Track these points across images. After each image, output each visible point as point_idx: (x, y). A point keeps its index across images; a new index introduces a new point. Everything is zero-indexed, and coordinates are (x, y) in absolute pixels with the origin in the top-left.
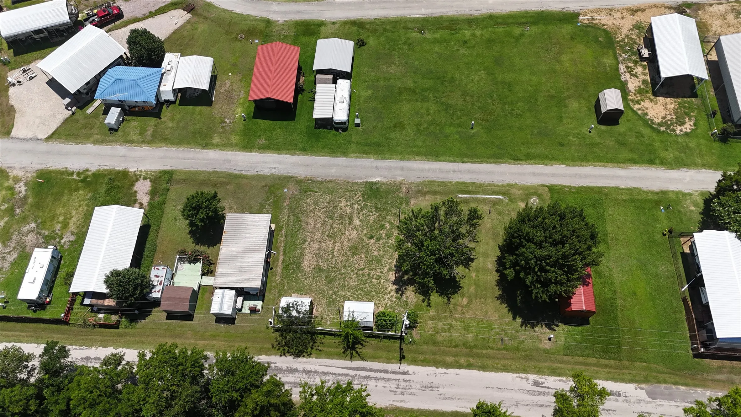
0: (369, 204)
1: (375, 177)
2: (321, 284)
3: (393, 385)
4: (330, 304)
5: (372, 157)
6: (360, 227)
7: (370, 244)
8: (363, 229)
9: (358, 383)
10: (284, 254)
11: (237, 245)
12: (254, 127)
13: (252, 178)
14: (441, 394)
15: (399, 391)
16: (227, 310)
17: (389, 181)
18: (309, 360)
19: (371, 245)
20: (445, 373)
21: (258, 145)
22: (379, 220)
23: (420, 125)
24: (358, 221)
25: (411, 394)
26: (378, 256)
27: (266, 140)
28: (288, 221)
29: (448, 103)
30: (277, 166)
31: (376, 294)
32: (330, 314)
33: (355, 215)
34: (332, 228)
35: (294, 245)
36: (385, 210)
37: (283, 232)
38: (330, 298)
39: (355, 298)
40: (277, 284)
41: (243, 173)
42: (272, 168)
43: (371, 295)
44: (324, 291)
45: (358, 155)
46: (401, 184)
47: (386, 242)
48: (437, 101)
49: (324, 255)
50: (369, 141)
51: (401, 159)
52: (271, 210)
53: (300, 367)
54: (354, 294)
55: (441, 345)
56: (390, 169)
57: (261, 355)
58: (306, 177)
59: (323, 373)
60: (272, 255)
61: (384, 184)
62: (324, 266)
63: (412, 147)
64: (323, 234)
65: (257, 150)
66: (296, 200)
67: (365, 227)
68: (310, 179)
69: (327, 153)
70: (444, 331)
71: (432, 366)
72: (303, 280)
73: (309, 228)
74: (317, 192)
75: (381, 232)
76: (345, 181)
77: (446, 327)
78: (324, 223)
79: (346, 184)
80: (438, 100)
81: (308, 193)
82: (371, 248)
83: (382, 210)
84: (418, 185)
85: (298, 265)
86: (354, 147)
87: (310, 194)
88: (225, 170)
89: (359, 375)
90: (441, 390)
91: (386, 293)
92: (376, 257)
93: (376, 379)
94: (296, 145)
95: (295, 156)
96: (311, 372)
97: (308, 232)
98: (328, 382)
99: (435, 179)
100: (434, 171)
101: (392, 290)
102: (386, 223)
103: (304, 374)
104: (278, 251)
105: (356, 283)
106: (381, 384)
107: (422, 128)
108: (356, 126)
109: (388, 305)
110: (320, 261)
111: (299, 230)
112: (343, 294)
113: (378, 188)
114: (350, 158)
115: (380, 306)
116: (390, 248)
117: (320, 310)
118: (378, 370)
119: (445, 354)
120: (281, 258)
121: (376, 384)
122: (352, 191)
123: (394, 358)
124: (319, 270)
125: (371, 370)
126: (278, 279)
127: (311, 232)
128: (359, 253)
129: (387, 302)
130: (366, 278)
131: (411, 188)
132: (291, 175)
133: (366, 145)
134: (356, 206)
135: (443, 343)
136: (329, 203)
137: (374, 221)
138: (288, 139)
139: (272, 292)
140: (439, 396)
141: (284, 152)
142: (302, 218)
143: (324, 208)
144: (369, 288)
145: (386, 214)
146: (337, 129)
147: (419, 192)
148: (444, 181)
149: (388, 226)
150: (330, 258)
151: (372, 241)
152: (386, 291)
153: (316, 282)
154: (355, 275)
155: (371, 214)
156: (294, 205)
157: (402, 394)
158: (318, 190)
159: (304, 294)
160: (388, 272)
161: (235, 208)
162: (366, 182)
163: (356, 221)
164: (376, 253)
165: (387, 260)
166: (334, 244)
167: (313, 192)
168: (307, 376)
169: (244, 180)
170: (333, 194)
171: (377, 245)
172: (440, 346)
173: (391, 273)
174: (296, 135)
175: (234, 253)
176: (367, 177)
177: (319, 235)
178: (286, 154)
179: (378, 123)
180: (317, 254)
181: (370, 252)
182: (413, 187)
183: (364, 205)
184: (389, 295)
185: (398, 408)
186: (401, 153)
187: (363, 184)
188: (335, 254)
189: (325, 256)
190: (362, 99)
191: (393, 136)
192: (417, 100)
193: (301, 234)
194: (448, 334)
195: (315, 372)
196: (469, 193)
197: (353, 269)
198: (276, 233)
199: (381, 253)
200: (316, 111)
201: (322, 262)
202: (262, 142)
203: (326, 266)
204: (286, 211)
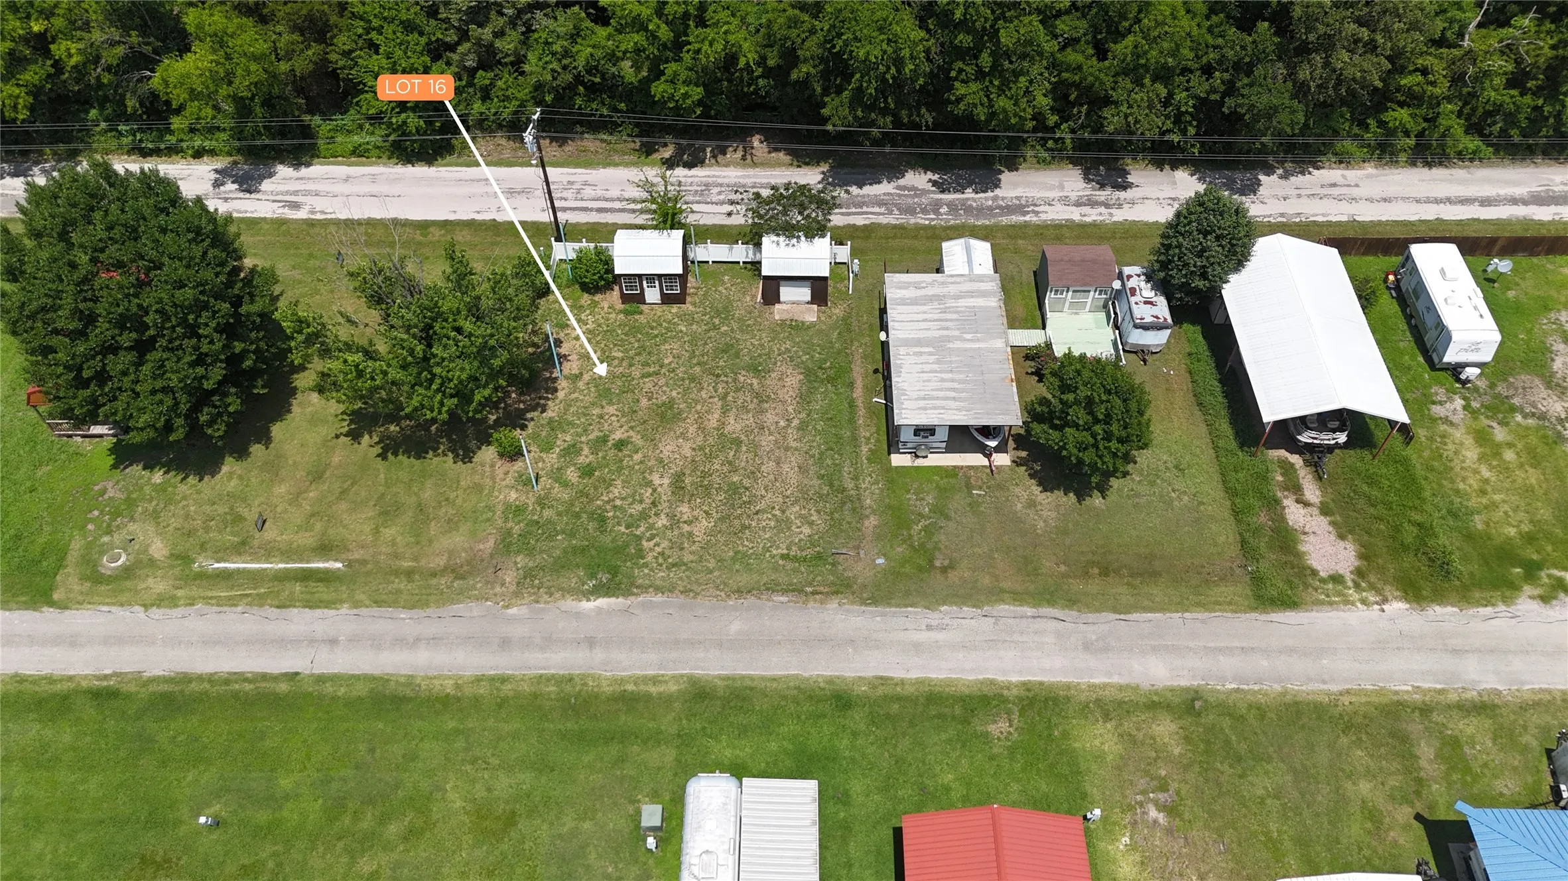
0: (623, 529)
1: (599, 610)
2: (749, 344)
3: (588, 192)
4: (725, 307)
5: (604, 683)
6: (651, 468)
7: (625, 427)
8: (641, 462)
10: (852, 405)
12: (1044, 787)
13: (996, 594)
15: (576, 186)
17: (556, 601)
19: (621, 427)
20: (478, 213)
21: (1009, 713)
22: (596, 488)
23: (411, 835)
24: (657, 482)
26: (604, 403)
27: (985, 734)
28: (856, 478)
30: (925, 636)
31: (614, 332)
32: (724, 291)
33: (664, 498)
34: (730, 463)
35: (829, 420)
36: (576, 516)
37: (865, 449)
38: (726, 318)
39: (665, 322)
40: (858, 342)
41: (1029, 611)
42: (942, 628)
43: (627, 328)
44: (742, 331)
45: (653, 690)
46: (516, 595)
47: (580, 436)
49: (748, 399)
50: (614, 750)
51: (504, 679)
54: (668, 330)
56: (549, 641)
57: (865, 225)
58: (822, 603)
60: (878, 395)
61: (571, 591)
62: (745, 378)
63: (457, 732)
64: (755, 447)
65: (1005, 692)
66: (842, 531)
67: (637, 468)
68: (811, 598)
69: (763, 693)
71: (505, 222)
72: (794, 349)
73: (794, 459)
74: (783, 557)
75: (591, 458)
76: (696, 595)
78: (753, 473)
79: (694, 587)
81: (809, 553)
82: (624, 420)
83: (585, 516)
84: (461, 595)
85: (810, 374)
86: (668, 725)
87: (801, 549)
88: (1091, 617)
91: (591, 332)
92: (610, 403)
93: (622, 200)
94: (873, 720)
95: (869, 674)
97: (796, 449)
98: (715, 192)
99: (405, 614)
100: (400, 642)
102: (575, 481)
104: (870, 407)
105: (663, 348)
106: (613, 194)
107: (411, 815)
109: (588, 312)
110: (756, 387)
111: (821, 454)
112: (694, 327)
113: (593, 576)
114: (682, 676)
115: (606, 310)
116: (571, 424)
117: (748, 298)
118: (619, 213)
119: (472, 244)
120: (858, 393)
121: (622, 193)
122: (674, 565)
123: (583, 233)
124: (757, 370)
126: (858, 352)
127: (787, 449)
128: (655, 407)
129: (590, 319)
130: (638, 359)
131: (488, 583)
133: (624, 735)
134: (662, 521)
136: (745, 527)
137: (610, 485)
138: (905, 743)
142: (816, 482)
143: (757, 513)
144: (633, 340)
145: (572, 505)
147: (462, 576)
148: (376, 611)
149: (572, 475)
150: (732, 394)
151: (618, 435)
152: (590, 336)
153: (761, 346)
154: (666, 361)
155: (618, 503)
156: (848, 517)
157: (571, 183)
158: (781, 563)
159: (787, 322)
160: (581, 374)
161: (1019, 506)
162: (627, 593)
163: (663, 482)
164: (611, 409)
165: (581, 397)
166: (723, 424)
167: (795, 559)
169: (1018, 588)
170: (731, 554)
171: (606, 427)
173: (576, 371)
176: (626, 611)
177: (764, 444)
178: (902, 682)
179: (574, 832)
180: (766, 402)
181: (626, 410)
182: (479, 586)
183: (638, 526)
185: (581, 168)
186: (500, 706)
187: (641, 587)
188: (720, 404)
189: (745, 396)
191: (526, 779)
193: (814, 445)
196: (307, 576)
197: (672, 375)
198: (886, 447)
199: (596, 411)
200: (811, 811)
201: (751, 385)
202: (999, 728)
203: (742, 379)
204: (868, 501)
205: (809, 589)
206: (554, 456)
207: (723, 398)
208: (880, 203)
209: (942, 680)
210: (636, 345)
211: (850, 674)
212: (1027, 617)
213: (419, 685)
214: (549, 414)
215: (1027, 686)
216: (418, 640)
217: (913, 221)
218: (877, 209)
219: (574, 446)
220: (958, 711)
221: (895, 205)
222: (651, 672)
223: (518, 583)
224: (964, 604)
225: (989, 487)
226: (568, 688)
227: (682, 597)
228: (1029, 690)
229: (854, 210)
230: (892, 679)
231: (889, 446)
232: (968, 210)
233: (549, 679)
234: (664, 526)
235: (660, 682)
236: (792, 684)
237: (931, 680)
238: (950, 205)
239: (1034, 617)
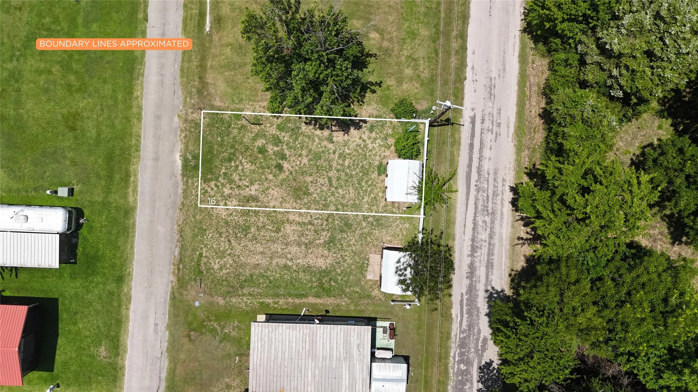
0: (223, 171)
1: (175, 162)
2: (352, 238)
3: (489, 137)
4: (381, 225)
5: (135, 167)
6: (262, 184)
7: (291, 169)
8: (267, 179)
9: (486, 182)
10: (305, 296)
11: (303, 371)
12: (73, 368)
13: (174, 360)
14: (499, 75)
15: (495, 129)
16: (401, 372)
17: (181, 140)
18: (457, 248)
19: (292, 167)
20: (473, 68)
21: (110, 358)
22: (251, 156)
23: (69, 86)
24: (253, 188)
25: (499, 114)
26: (310, 156)
27: (100, 345)
28: (251, 295)
29: (26, 37)
30: (152, 321)
31: (366, 160)
32: (396, 224)
33: (242, 192)
34: (264, 226)
35: (291, 282)
36: (233, 147)
37: (270, 301)
38: (372, 225)
39: (372, 189)
40: (352, 302)
41: (164, 375)
42: (156, 331)
43: (367, 167)
44: (362, 234)
45: (130, 190)
46: (186, 120)
47: (287, 145)
48: (21, 55)
49: (308, 237)
50: (103, 173)
51: (139, 119)
52: (232, 323)
53: (467, 261)
54: (366, 191)
55: (434, 72)
56: (158, 138)
57: (451, 314)
58: (174, 272)
59: (474, 229)
60: (307, 313)
61: (187, 147)
62: (325, 236)
63: (116, 101)
64: (274, 241)
65: (120, 357)
66: (215, 285)
67: (263, 177)
68: (176, 267)
69: (126, 242)
70: (417, 67)
71: (464, 86)
72: (346, 265)
73: (264, 262)
74: (201, 255)
75: (271, 152)
76: (181, 210)
77: (412, 64)
78: (256, 239)
79: (186, 208)
80: (17, 53)
81: (203, 267)
82: (297, 168)
83: (232, 151)
84: (188, 94)
85: (325, 273)
86: (114, 197)
87: (205, 264)
89: (477, 182)
90: (494, 74)
91: (366, 146)
92: (310, 160)
93: (480, 159)
94: (111, 294)
95: (133, 293)
96: (472, 246)
97: (271, 263)
98: (486, 222)
99: (177, 67)
101: (361, 138)
102: (256, 144)
103: (475, 255)
104: (301, 306)
105: (350, 188)
106: (487, 153)
107: (77, 84)
108: (72, 195)
109: (382, 143)
110: (318, 242)
111: (267, 277)
112: (367, 206)
113: (194, 157)
114: (136, 203)
115: (384, 154)
116: (297, 139)
117: (389, 238)
118: (470, 158)
119: (446, 68)
121: (487, 159)
123: (453, 135)
124: (331, 242)
125: (470, 166)
126: (344, 302)
128: (306, 185)
129: (377, 144)
130: (343, 174)
131: (194, 105)
132: (169, 297)
133: (110, 177)
134: (227, 191)
135: (432, 69)
136: (221, 234)
137: (252, 163)
138: (99, 307)
139: (363, 308)
140: (501, 77)
141: (124, 312)
142: (248, 273)
143: (229, 241)
144: (358, 170)
145: (240, 144)
146: (79, 226)
147: (200, 92)
149: (260, 142)
150: (313, 228)
151: (286, 165)
152: (362, 146)
153: (349, 246)
154: (340, 191)
155: (240, 168)
156: (224, 289)
157: (499, 125)
158: (197, 253)
159: (368, 261)
160: (333, 142)
161: (228, 380)
162: (183, 175)
163: (253, 190)
164: (305, 161)
165: (315, 144)
166: (291, 223)
167: (200, 260)
168: (478, 250)
169: (177, 372)
170: (204, 227)
171: (292, 159)
172: (436, 74)
173: (335, 139)
174: (89, 296)
175: (317, 372)
176: (173, 175)
177: (275, 246)
178: (128, 309)
179: (65, 157)
180: (306, 248)
181: (304, 169)
182: (193, 101)
183: (224, 179)
184: (367, 142)
185: (515, 130)
186: (126, 119)
187: (187, 182)
188: (306, 221)
189: (311, 235)
190: (15, 185)
191: (92, 133)
192: (18, 90)
193: (274, 273)
194: (421, 62)
195: (473, 240)
196: (202, 15)
197: (329, 194)
198: (271, 312)
199: (304, 152)
200: (45, 264)
201: (319, 239)
202: (103, 351)
203: (324, 234)
204: (234, 300)
205: (181, 266)
206: (274, 132)
207: (310, 223)
208: (470, 326)
209: (128, 328)
210: (354, 173)
211: (133, 284)
212: (160, 374)
213: (138, 79)
214: (304, 127)
215: (123, 368)
216: (162, 75)
217: (453, 345)
218: (465, 323)
219: (280, 142)
220: (113, 333)
221: (469, 336)
222: (139, 189)
223: (192, 120)
224: (169, 344)
225: (240, 366)
226: (133, 149)
227: (180, 202)
228: (120, 369)
229: (465, 308)
230: (130, 303)
231: (271, 315)
232: (462, 383)
233: (139, 141)
234: (224, 192)
235: (134, 193)
236: (129, 256)
237: (128, 322)
238: (467, 372)
239: (160, 377)
